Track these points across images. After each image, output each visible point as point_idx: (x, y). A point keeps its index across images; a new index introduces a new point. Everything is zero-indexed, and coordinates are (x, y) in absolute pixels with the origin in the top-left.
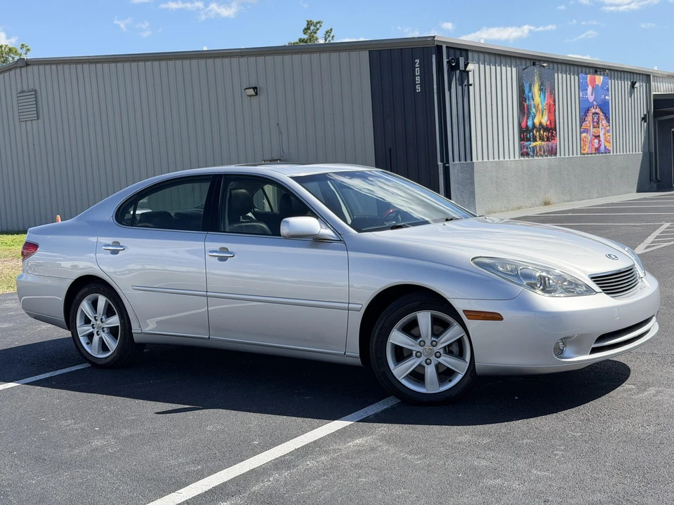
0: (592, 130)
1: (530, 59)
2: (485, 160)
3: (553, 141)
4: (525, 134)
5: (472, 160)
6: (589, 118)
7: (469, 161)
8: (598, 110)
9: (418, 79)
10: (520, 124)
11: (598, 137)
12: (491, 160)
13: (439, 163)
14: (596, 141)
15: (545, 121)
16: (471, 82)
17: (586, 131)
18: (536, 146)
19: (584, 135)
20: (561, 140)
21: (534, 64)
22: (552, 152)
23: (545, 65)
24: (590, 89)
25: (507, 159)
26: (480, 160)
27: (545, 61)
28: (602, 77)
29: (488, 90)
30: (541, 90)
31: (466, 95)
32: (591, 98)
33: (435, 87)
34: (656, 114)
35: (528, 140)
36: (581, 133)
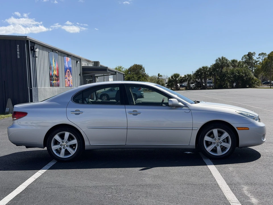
0: (68, 78)
1: (51, 49)
2: (41, 87)
3: (58, 81)
4: (51, 77)
5: (37, 87)
6: (67, 73)
7: (36, 87)
8: (69, 71)
9: (18, 53)
10: (50, 74)
11: (69, 80)
12: (42, 87)
13: (28, 88)
14: (69, 82)
15: (56, 74)
16: (36, 56)
17: (66, 78)
18: (54, 83)
19: (66, 79)
20: (61, 81)
21: (53, 51)
22: (58, 85)
23: (57, 52)
24: (67, 62)
25: (47, 87)
26: (39, 87)
28: (69, 58)
29: (41, 60)
30: (55, 61)
31: (35, 61)
32: (67, 66)
33: (26, 56)
34: (83, 73)
35: (52, 80)
36: (65, 79)
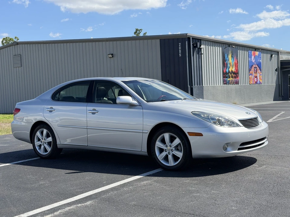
0: (254, 74)
1: (228, 44)
2: (208, 85)
3: (237, 78)
4: (225, 75)
5: (202, 85)
6: (253, 69)
7: (201, 86)
8: (256, 66)
9: (180, 51)
10: (223, 71)
11: (256, 77)
12: (211, 85)
13: (189, 86)
14: (256, 79)
15: (234, 70)
16: (202, 53)
17: (251, 74)
18: (230, 80)
19: (250, 76)
20: (241, 78)
21: (229, 46)
22: (237, 83)
23: (234, 46)
24: (253, 57)
25: (217, 85)
26: (206, 85)
27: (234, 45)
28: (258, 52)
29: (210, 56)
30: (232, 57)
31: (200, 58)
32: (253, 61)
33: (187, 54)
34: (282, 68)
35: (227, 77)
36: (249, 75)
